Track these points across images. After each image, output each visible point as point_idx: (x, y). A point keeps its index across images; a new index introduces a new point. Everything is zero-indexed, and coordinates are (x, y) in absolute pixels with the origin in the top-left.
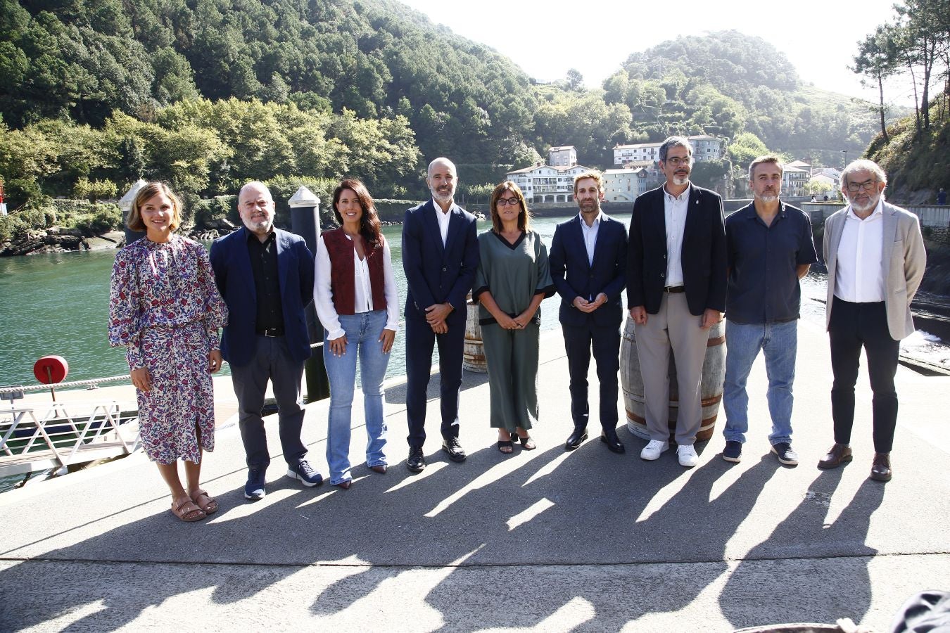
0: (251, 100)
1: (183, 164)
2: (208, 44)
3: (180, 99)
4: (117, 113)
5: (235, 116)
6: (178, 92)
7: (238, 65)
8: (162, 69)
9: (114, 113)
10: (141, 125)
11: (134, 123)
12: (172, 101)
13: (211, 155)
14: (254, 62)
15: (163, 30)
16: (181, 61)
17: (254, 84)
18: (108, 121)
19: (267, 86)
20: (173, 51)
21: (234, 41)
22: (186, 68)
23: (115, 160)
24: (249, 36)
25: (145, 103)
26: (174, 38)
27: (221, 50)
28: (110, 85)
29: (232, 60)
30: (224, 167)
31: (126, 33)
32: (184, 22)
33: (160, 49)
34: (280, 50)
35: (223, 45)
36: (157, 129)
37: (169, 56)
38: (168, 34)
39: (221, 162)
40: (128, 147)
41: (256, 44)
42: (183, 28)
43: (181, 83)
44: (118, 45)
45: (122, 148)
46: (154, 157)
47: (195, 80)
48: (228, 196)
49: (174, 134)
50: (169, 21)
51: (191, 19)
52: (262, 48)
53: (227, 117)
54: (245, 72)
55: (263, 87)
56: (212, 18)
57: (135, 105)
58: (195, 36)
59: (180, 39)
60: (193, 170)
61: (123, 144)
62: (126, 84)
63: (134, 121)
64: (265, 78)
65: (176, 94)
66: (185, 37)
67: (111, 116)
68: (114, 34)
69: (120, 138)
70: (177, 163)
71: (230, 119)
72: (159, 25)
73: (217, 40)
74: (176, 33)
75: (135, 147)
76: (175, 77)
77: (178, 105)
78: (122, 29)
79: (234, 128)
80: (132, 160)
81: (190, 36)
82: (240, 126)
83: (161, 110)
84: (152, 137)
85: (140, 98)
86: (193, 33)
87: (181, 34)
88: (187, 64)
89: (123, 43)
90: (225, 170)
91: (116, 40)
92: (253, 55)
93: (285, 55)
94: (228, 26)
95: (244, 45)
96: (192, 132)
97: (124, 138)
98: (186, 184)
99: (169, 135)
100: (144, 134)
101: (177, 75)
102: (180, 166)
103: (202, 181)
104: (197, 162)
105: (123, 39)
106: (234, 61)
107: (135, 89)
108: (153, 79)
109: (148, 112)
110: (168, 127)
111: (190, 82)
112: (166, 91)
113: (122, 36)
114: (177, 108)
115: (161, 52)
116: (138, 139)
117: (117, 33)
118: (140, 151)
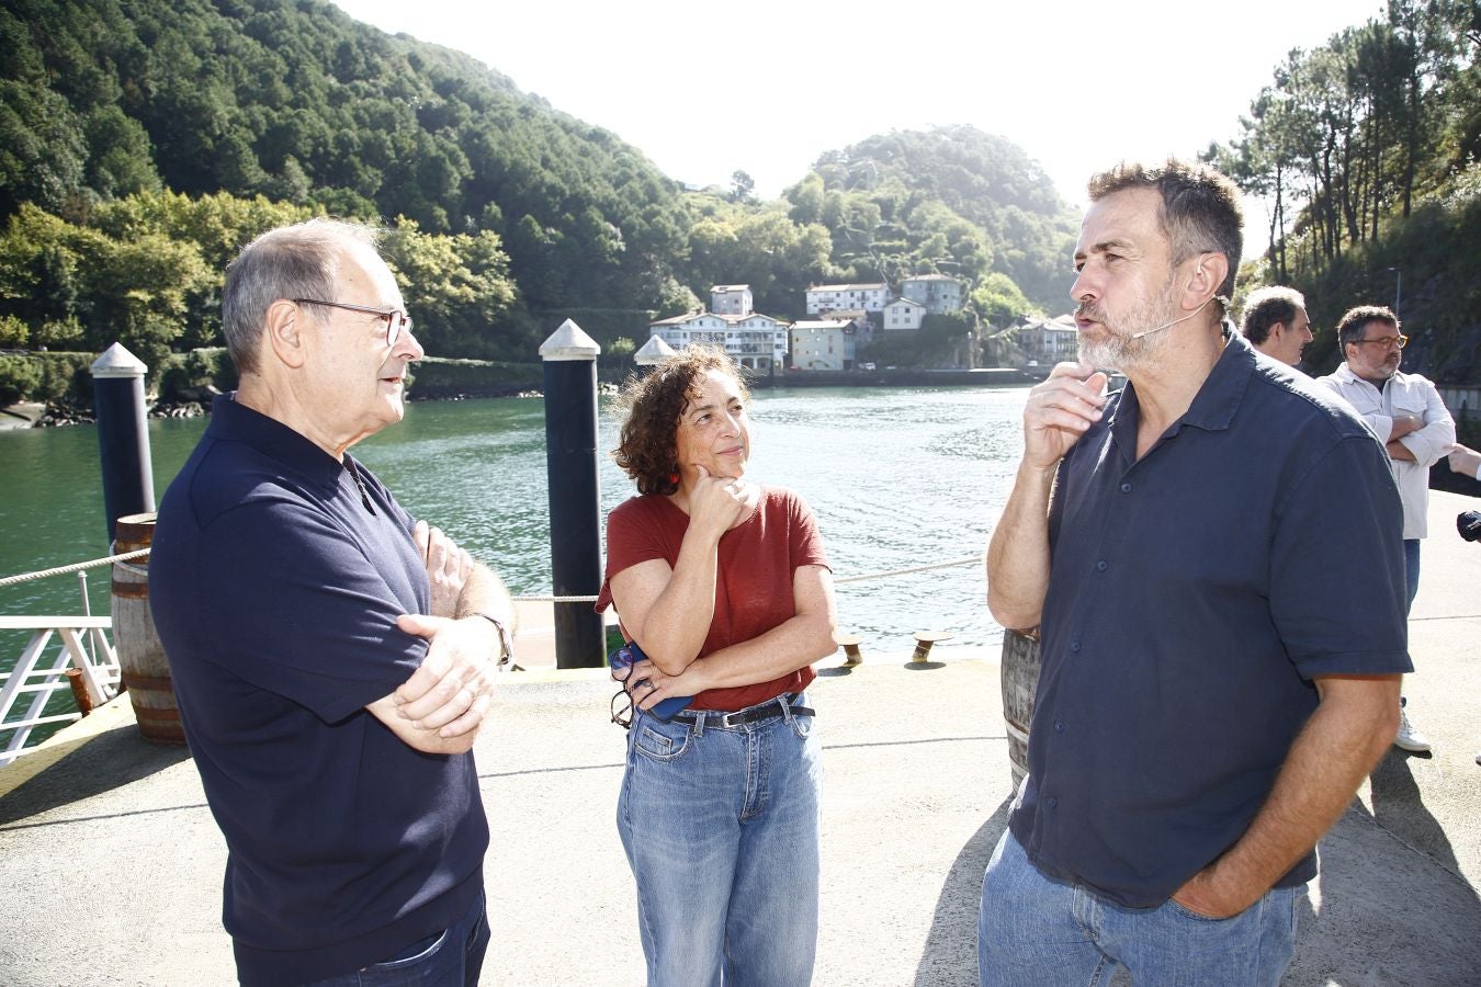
0: (253, 198)
1: (144, 296)
2: (178, 105)
3: (136, 192)
4: (28, 208)
5: (227, 222)
6: (130, 179)
7: (229, 141)
8: (101, 142)
9: (23, 207)
10: (72, 230)
11: (57, 225)
12: (121, 193)
13: (189, 283)
14: (254, 138)
15: (102, 77)
16: (134, 129)
17: (255, 173)
18: (15, 221)
19: (275, 176)
20: (119, 112)
21: (221, 102)
22: (142, 140)
23: (23, 285)
24: (244, 97)
25: (76, 194)
26: (120, 92)
27: (199, 116)
28: (12, 162)
29: (218, 132)
30: (209, 302)
31: (36, 77)
32: (136, 68)
33: (98, 109)
34: (297, 121)
35: (202, 109)
36: (97, 236)
37: (116, 120)
38: (110, 85)
39: (205, 293)
40: (49, 265)
41: (258, 110)
42: (134, 77)
43: (136, 166)
44: (22, 95)
45: (38, 264)
46: (92, 283)
47: (155, 162)
48: (215, 349)
49: (126, 246)
50: (110, 63)
51: (149, 63)
52: (267, 116)
53: (215, 222)
54: (241, 152)
55: (270, 179)
56: (183, 63)
57: (58, 197)
58: (154, 91)
59: (128, 93)
60: (160, 305)
61: (40, 259)
62: (42, 162)
63: (58, 222)
64: (273, 165)
65: (128, 181)
66: (138, 91)
67: (17, 212)
68: (13, 77)
69: (35, 250)
70: (133, 294)
71: (221, 226)
72: (94, 69)
73: (194, 100)
74: (122, 84)
75: (60, 266)
76: (125, 155)
77: (132, 199)
78: (30, 71)
79: (227, 241)
80: (56, 286)
81: (147, 91)
82: (236, 238)
83: (102, 207)
84: (89, 250)
85: (67, 187)
86: (153, 87)
87: (130, 85)
88: (144, 135)
89: (33, 94)
90: (210, 307)
91: (19, 87)
92: (253, 126)
93: (305, 130)
94: (211, 77)
95: (237, 111)
96: (159, 245)
97: (40, 249)
98: (148, 328)
99: (116, 248)
100: (75, 244)
101: (128, 151)
102: (137, 299)
103: (174, 324)
104: (167, 292)
105: (31, 87)
106: (222, 135)
107: (58, 170)
108: (88, 155)
109: (80, 209)
110: (117, 236)
111: (149, 164)
112: (111, 178)
113: (30, 82)
114: (132, 205)
115: (99, 113)
116: (65, 252)
117: (22, 78)
118: (69, 270)
